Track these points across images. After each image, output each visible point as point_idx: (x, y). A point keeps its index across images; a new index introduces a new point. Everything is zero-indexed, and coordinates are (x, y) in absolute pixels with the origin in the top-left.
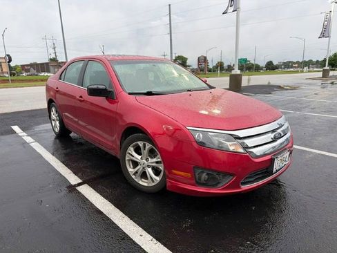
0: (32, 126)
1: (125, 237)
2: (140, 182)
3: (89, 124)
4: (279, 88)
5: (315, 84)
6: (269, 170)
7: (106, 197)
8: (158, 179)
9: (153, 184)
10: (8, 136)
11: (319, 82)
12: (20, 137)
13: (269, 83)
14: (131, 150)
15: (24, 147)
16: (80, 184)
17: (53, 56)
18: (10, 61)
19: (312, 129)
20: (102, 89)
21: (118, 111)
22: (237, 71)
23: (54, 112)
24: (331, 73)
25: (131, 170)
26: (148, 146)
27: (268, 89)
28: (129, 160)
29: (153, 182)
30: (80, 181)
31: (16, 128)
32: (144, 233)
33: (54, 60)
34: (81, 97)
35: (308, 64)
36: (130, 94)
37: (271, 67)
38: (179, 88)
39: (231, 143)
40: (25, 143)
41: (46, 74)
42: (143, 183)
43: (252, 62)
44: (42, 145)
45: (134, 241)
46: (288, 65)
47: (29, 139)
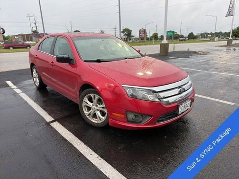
0: (20, 81)
1: (80, 156)
2: (92, 121)
3: (59, 81)
4: (196, 53)
5: (221, 50)
6: (176, 113)
7: (70, 130)
8: (104, 118)
9: (101, 122)
10: (4, 88)
11: (225, 49)
12: (13, 89)
13: (188, 49)
14: (86, 99)
15: (15, 96)
16: (52, 122)
17: (34, 29)
18: (4, 33)
19: (213, 84)
20: (66, 58)
21: (77, 73)
22: (165, 41)
23: (35, 72)
24: (234, 42)
25: (86, 112)
26: (97, 97)
27: (187, 54)
28: (85, 106)
29: (101, 120)
30: (53, 119)
31: (9, 83)
32: (93, 153)
33: (35, 32)
34: (52, 62)
35: (218, 35)
36: (85, 61)
37: (192, 37)
38: (119, 57)
39: (150, 95)
40: (15, 94)
41: (30, 42)
42: (94, 121)
43: (178, 33)
44: (27, 95)
45: (86, 158)
46: (204, 36)
47: (18, 91)
